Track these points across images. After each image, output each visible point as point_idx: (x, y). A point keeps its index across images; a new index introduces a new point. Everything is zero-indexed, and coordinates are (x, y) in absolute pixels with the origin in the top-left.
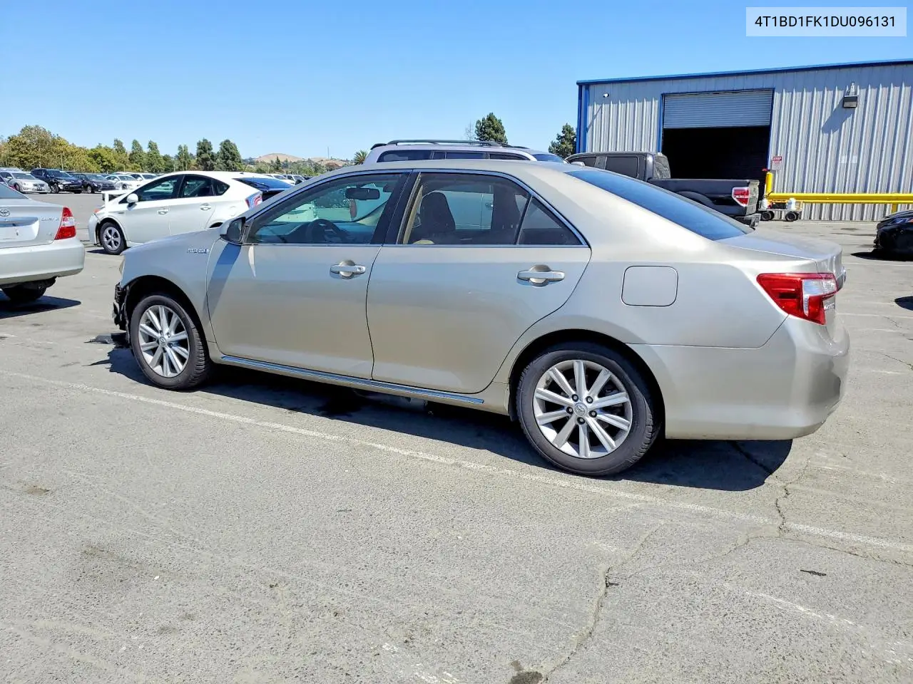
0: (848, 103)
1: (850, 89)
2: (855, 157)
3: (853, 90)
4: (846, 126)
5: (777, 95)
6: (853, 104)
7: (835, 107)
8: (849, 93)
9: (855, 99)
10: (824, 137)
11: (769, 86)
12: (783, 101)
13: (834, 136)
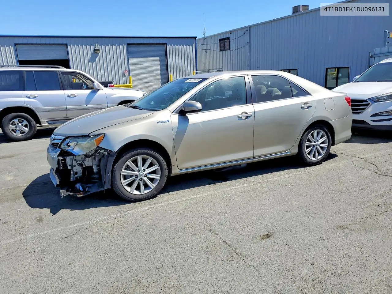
0: (96, 51)
1: (96, 46)
2: (103, 72)
3: (97, 46)
4: (97, 59)
5: (69, 47)
6: (98, 52)
7: (92, 52)
8: (95, 47)
9: (99, 50)
10: (90, 64)
11: (65, 43)
12: (72, 49)
13: (94, 63)
